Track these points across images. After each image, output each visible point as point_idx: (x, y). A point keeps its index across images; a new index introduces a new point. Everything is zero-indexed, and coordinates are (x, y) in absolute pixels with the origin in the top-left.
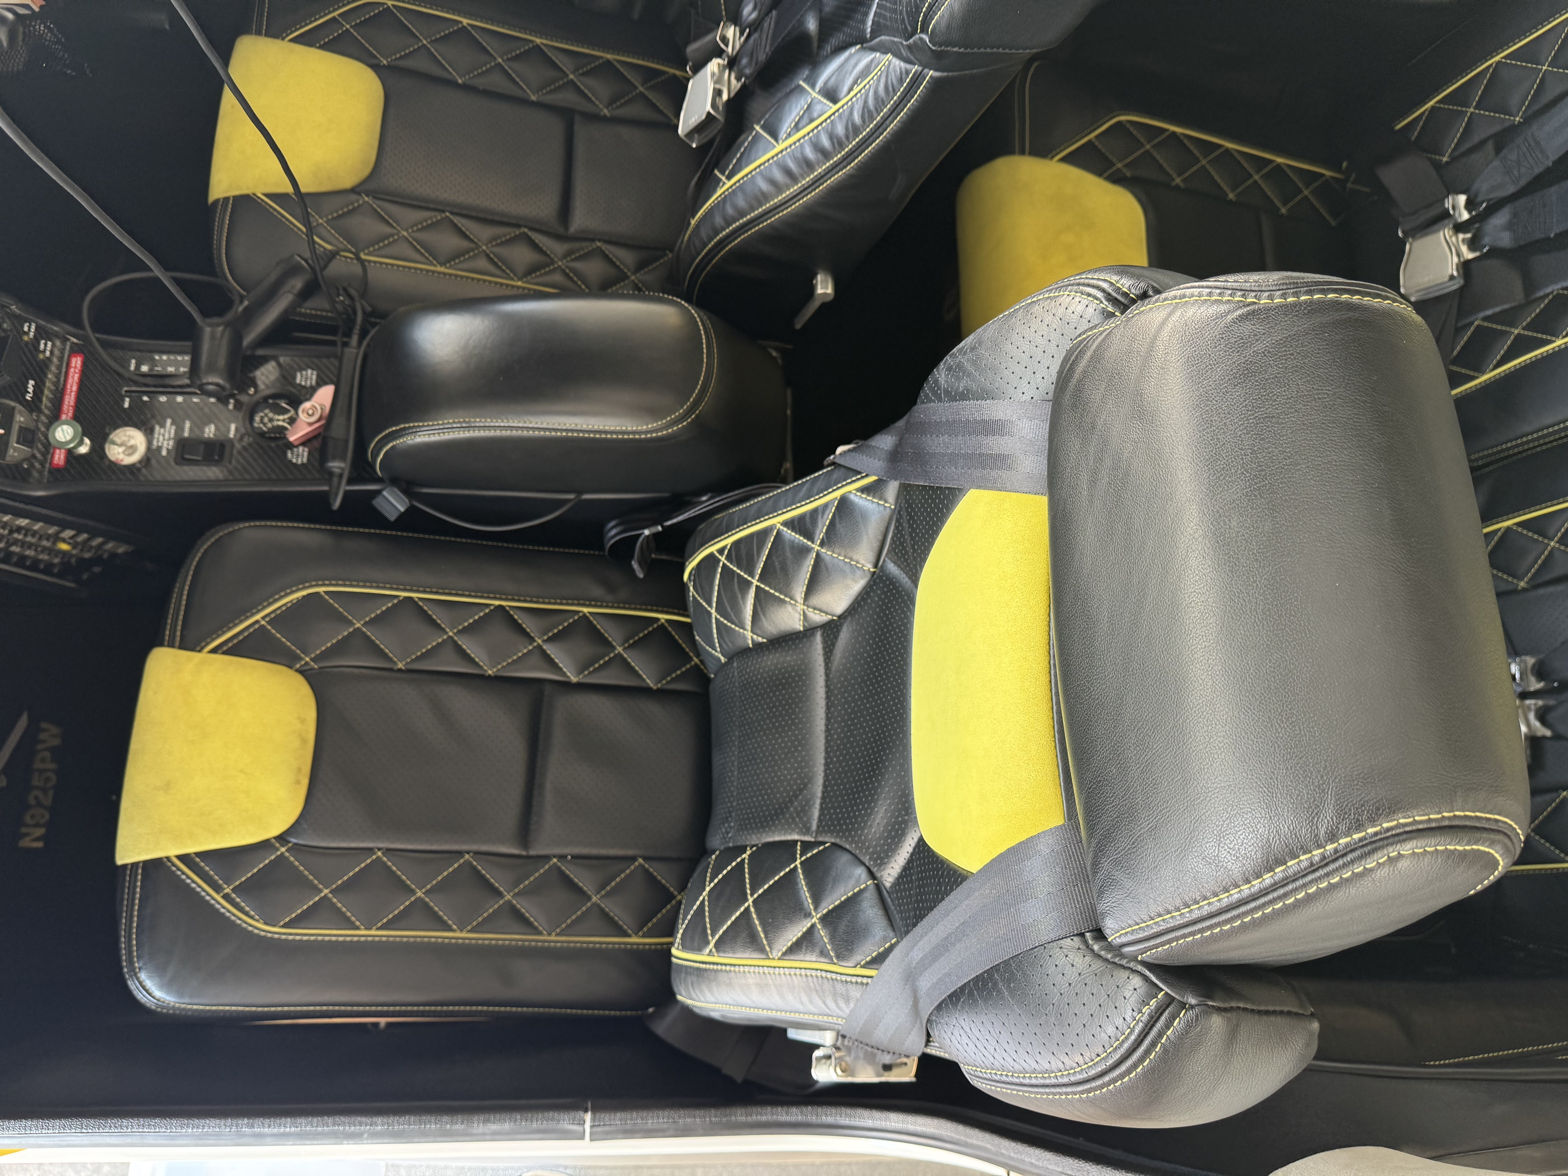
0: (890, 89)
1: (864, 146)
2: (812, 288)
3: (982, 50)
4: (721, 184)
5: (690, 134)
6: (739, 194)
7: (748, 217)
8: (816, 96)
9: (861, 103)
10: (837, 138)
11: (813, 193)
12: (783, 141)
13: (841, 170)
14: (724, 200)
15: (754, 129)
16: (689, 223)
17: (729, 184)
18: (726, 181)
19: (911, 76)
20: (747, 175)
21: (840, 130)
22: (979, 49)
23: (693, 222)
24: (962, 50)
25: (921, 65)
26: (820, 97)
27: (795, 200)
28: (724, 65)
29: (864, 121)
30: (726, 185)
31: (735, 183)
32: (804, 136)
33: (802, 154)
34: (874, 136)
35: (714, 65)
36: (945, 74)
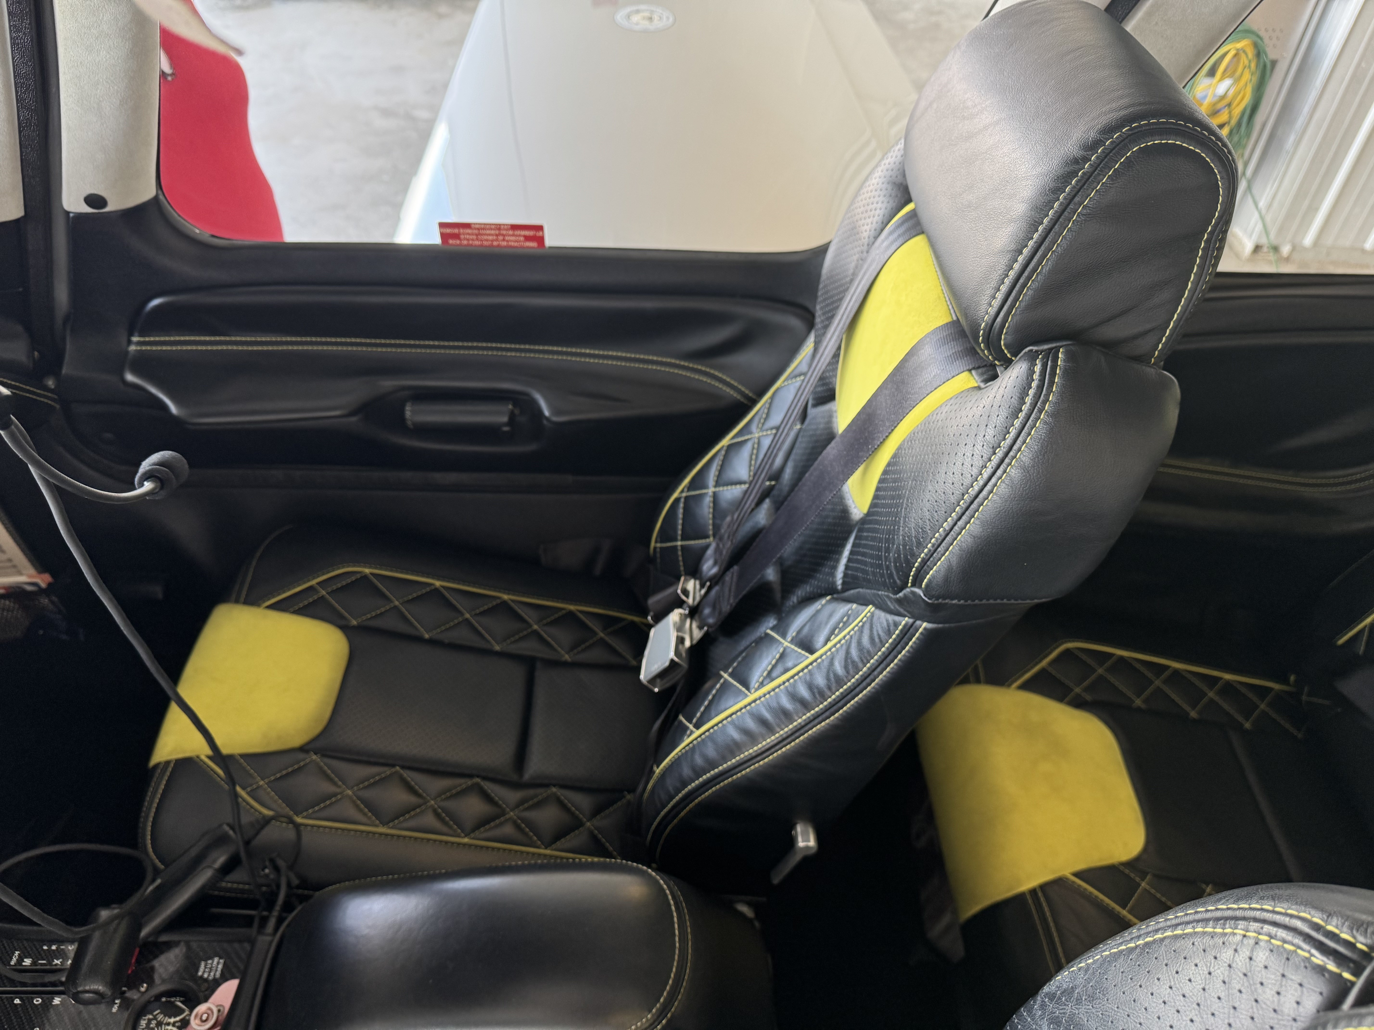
0: (877, 640)
1: (849, 696)
2: (792, 841)
3: (984, 601)
4: (688, 732)
5: (653, 681)
6: (710, 744)
7: (720, 768)
8: (789, 645)
9: (842, 654)
10: (817, 688)
11: (793, 744)
12: (757, 690)
13: (824, 720)
14: (692, 750)
15: (721, 677)
16: (652, 772)
17: (698, 733)
18: (694, 729)
19: (900, 627)
20: (717, 725)
21: (820, 680)
22: (981, 600)
23: (658, 771)
24: (962, 602)
25: (912, 616)
26: (793, 647)
27: (773, 750)
28: (685, 614)
29: (848, 672)
30: (694, 735)
31: (704, 733)
32: (779, 686)
33: (778, 703)
34: (861, 686)
35: (675, 616)
36: (940, 626)
